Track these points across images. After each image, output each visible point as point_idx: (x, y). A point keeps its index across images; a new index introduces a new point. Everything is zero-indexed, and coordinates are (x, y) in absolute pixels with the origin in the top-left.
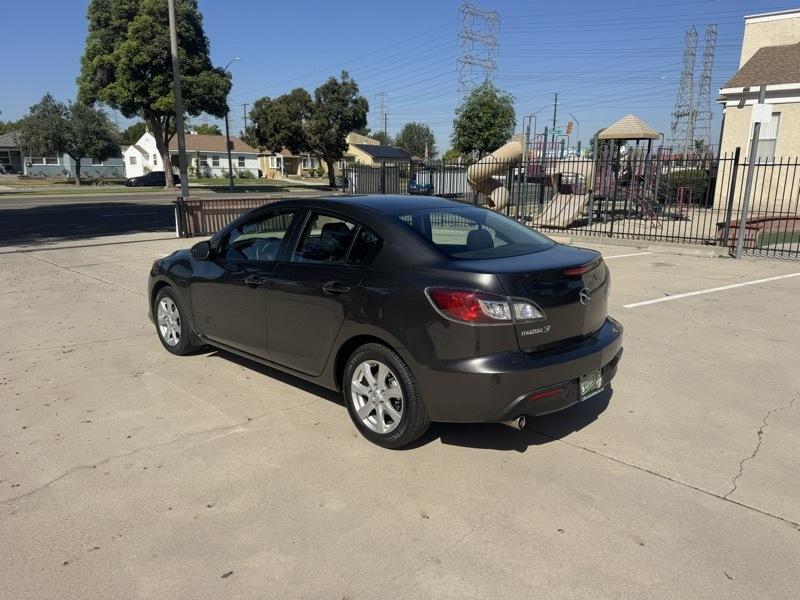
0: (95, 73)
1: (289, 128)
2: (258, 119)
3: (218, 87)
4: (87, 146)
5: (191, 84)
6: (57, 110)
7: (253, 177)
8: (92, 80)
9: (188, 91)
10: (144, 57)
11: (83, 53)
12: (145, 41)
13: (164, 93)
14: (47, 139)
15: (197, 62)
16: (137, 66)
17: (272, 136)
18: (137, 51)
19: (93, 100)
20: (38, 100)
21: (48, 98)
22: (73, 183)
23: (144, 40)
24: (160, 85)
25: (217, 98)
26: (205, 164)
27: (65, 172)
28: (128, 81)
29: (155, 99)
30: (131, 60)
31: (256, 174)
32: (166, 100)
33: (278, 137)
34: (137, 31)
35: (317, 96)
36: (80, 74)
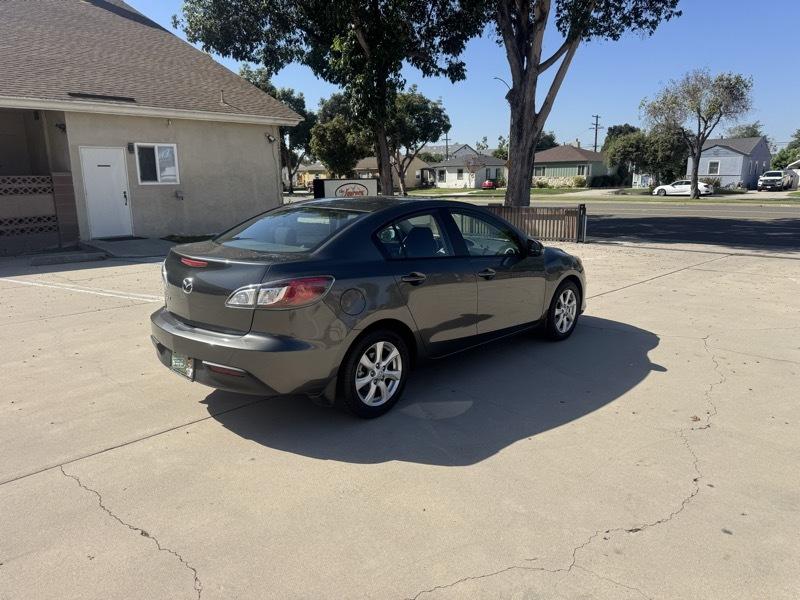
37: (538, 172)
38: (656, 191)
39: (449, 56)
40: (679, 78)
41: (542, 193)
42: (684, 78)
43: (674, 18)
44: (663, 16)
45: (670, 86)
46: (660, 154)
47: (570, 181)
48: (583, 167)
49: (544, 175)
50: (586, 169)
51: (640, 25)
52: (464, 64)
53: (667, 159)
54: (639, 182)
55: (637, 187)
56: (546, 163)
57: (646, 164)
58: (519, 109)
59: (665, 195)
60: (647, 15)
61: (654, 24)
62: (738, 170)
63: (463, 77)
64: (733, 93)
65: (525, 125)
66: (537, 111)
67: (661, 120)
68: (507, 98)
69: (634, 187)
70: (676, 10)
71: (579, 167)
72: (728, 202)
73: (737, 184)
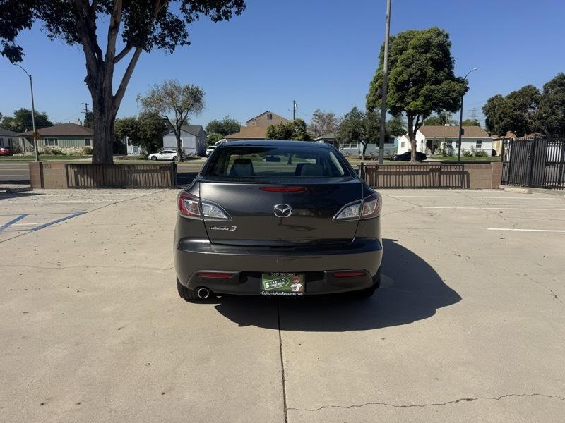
0: (376, 91)
1: (511, 117)
2: (489, 111)
3: (454, 91)
4: (371, 136)
5: (433, 91)
6: (359, 116)
7: (486, 155)
8: (374, 95)
9: (431, 95)
10: (405, 77)
11: (372, 79)
12: (408, 66)
13: (414, 99)
14: (349, 133)
15: (441, 75)
16: (400, 83)
17: (497, 123)
18: (401, 73)
19: (373, 107)
20: (349, 110)
21: (355, 109)
22: (361, 159)
23: (406, 66)
24: (413, 93)
25: (451, 99)
26: (451, 146)
27: (360, 152)
28: (394, 93)
29: (409, 103)
30: (396, 80)
31: (490, 153)
32: (415, 103)
33: (502, 124)
34: (403, 60)
35: (545, 89)
36: (368, 92)
37: (51, 142)
38: (150, 157)
39: (6, 40)
40: (161, 84)
41: (57, 158)
42: (164, 84)
43: (186, 45)
44: (178, 43)
45: (155, 88)
46: (149, 133)
47: (80, 150)
48: (89, 140)
49: (57, 144)
50: (91, 141)
51: (163, 45)
52: (22, 49)
53: (153, 136)
54: (132, 152)
55: (131, 155)
56: (57, 136)
57: (140, 139)
58: (98, 91)
59: (157, 160)
60: (168, 40)
61: (172, 47)
62: (194, 145)
63: (21, 60)
64: (195, 98)
65: (106, 105)
66: (114, 94)
67: (152, 109)
68: (85, 81)
69: (129, 155)
70: (187, 40)
71: (86, 140)
72: (194, 163)
73: (194, 153)
